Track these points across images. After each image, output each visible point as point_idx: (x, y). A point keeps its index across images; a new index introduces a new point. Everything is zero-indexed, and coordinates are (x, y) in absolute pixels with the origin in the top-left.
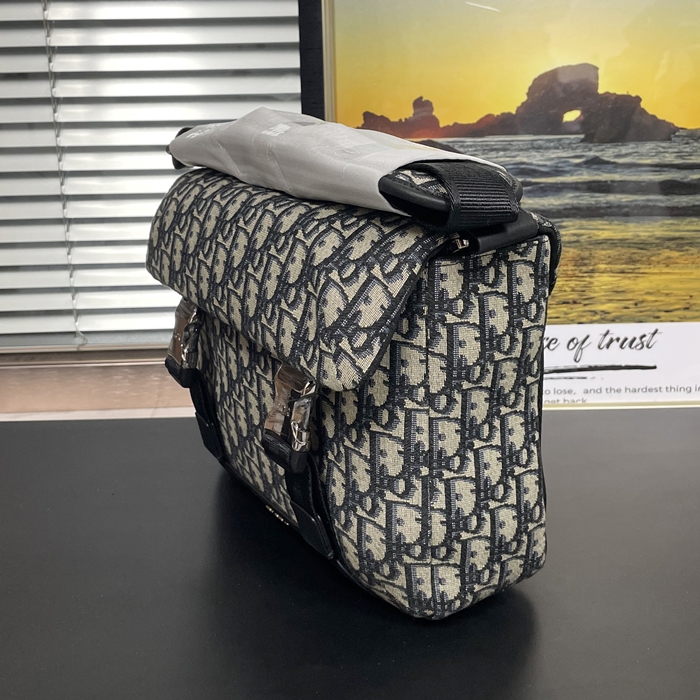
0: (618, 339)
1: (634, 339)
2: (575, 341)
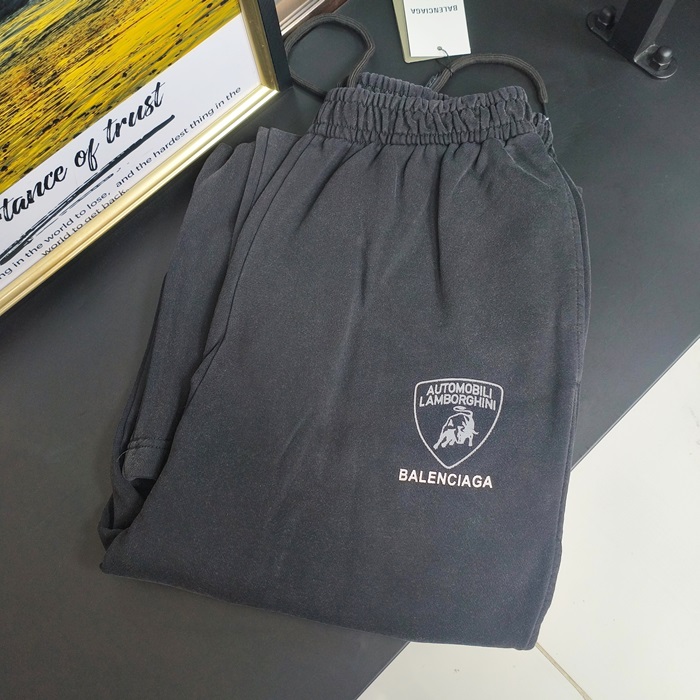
0: (124, 121)
1: (140, 107)
2: (82, 155)
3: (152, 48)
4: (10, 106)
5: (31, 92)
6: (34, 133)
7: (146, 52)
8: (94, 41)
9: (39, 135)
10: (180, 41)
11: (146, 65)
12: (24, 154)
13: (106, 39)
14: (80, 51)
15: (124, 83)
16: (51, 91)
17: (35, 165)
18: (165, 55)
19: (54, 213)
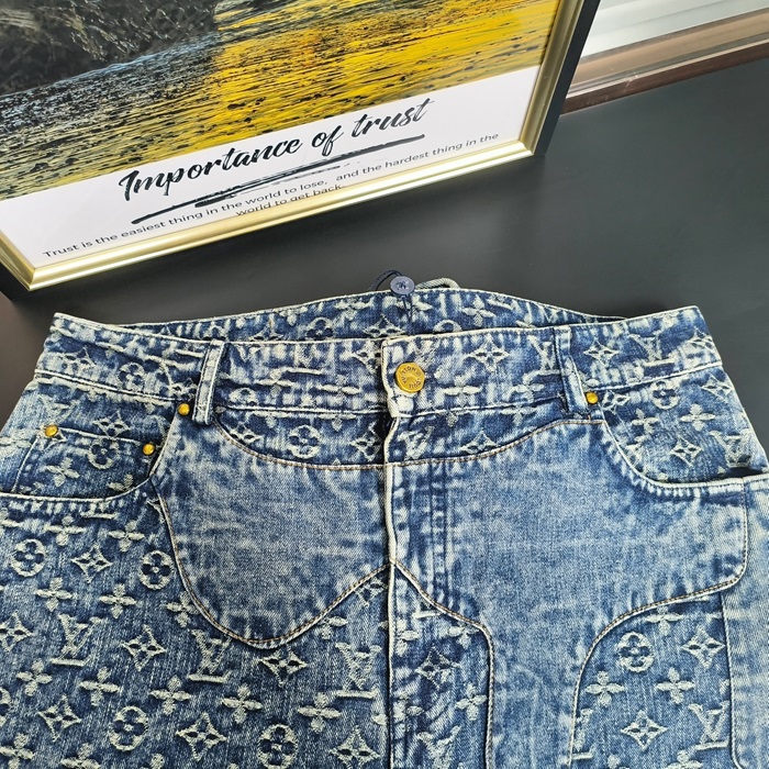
0: (377, 121)
1: (400, 115)
2: (323, 137)
3: (441, 64)
4: (286, 64)
5: (311, 59)
6: (293, 98)
7: (435, 65)
8: (394, 35)
9: (295, 102)
10: (471, 68)
11: (427, 78)
12: (273, 115)
13: (405, 38)
14: (377, 39)
15: (398, 86)
16: (330, 65)
17: (276, 129)
18: (449, 75)
19: (268, 180)
